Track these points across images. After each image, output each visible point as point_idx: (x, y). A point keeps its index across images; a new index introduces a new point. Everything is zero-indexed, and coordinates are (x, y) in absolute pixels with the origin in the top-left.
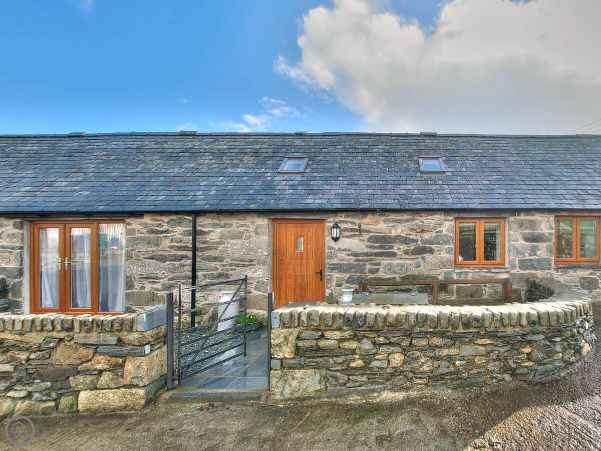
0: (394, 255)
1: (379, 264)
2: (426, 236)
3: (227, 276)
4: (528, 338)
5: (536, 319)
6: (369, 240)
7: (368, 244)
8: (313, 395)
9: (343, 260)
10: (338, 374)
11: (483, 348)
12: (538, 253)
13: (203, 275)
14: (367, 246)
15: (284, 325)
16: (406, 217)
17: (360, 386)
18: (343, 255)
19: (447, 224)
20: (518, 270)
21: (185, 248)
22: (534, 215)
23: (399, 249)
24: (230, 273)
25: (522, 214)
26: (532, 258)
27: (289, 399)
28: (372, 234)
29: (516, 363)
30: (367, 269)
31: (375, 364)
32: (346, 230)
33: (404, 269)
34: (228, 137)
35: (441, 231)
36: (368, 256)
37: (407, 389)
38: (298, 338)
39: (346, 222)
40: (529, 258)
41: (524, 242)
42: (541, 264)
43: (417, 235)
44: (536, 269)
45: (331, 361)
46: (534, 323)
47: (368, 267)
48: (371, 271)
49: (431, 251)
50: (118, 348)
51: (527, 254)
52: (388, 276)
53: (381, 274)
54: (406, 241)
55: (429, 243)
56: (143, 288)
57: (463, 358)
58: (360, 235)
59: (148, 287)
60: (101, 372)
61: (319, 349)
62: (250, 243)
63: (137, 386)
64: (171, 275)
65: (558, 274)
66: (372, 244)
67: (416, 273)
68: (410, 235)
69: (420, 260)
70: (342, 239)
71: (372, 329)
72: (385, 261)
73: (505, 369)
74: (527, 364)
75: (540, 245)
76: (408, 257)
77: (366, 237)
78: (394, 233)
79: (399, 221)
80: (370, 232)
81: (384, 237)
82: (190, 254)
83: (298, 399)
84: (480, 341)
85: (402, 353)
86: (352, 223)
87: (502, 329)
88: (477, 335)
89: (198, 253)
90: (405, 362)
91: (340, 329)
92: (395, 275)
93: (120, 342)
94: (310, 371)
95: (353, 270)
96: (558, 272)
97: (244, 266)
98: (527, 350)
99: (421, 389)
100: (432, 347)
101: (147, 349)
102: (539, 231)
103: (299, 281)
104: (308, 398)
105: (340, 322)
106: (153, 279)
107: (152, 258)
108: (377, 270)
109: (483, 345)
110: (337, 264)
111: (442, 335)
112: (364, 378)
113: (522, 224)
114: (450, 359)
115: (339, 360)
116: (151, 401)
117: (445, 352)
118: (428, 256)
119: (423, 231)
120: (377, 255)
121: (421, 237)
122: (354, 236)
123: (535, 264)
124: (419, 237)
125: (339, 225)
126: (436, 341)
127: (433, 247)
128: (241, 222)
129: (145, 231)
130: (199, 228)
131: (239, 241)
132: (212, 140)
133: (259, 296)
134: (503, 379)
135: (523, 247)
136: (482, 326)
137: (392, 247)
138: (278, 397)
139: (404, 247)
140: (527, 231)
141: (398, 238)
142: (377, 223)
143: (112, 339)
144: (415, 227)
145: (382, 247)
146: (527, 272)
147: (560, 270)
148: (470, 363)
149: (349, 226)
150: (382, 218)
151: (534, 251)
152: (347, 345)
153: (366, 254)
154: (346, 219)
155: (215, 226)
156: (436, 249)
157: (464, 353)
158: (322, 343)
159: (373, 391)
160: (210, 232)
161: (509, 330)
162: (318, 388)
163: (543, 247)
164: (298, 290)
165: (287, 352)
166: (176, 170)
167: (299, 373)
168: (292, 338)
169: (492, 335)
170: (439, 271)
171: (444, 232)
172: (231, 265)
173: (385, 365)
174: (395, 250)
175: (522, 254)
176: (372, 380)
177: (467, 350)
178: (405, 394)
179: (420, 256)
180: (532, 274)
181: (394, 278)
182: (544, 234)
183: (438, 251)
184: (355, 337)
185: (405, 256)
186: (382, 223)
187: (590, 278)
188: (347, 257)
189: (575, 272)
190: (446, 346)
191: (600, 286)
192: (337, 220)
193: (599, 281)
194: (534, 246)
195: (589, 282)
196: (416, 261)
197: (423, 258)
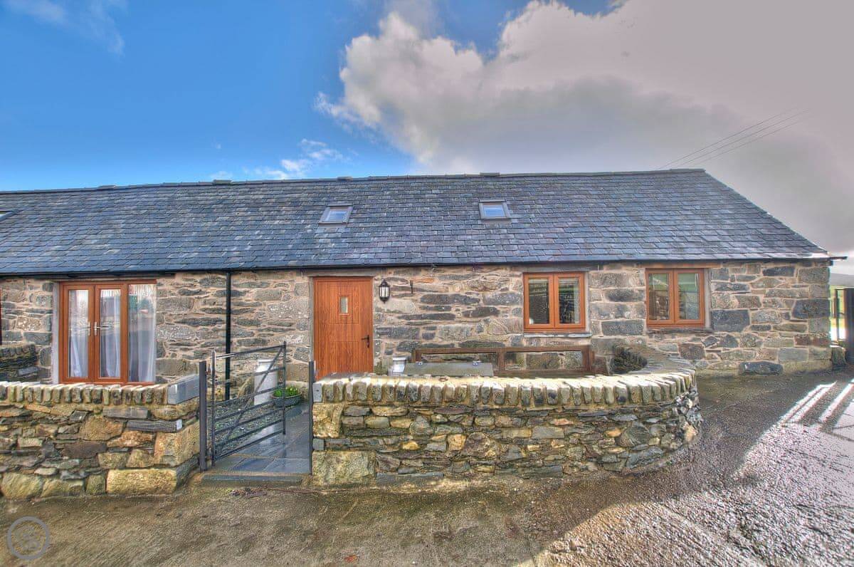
0: (452, 317)
1: (434, 328)
2: (489, 295)
3: (264, 342)
4: (617, 418)
5: (626, 396)
6: (423, 300)
7: (422, 304)
8: (361, 481)
9: (393, 324)
10: (389, 458)
11: (560, 430)
12: (626, 314)
13: (238, 341)
14: (420, 307)
15: (327, 399)
16: (465, 272)
17: (414, 472)
18: (393, 318)
19: (514, 280)
20: (602, 335)
21: (218, 311)
22: (620, 268)
23: (457, 310)
24: (267, 338)
25: (605, 267)
26: (619, 320)
27: (334, 486)
28: (426, 293)
29: (602, 448)
30: (421, 335)
31: (431, 446)
32: (396, 288)
33: (464, 334)
34: (264, 185)
35: (507, 289)
36: (422, 319)
37: (470, 477)
38: (343, 414)
39: (396, 280)
40: (615, 320)
41: (608, 302)
42: (631, 328)
43: (478, 294)
44: (624, 334)
45: (381, 442)
46: (623, 400)
47: (422, 331)
48: (426, 337)
49: (496, 313)
50: (148, 423)
51: (612, 316)
52: (446, 343)
53: (437, 340)
54: (465, 300)
55: (493, 303)
56: (174, 355)
57: (536, 442)
58: (412, 294)
59: (180, 354)
60: (130, 449)
61: (367, 428)
62: (289, 304)
63: (168, 466)
64: (204, 342)
65: (651, 339)
66: (426, 305)
67: (478, 339)
68: (470, 293)
69: (483, 324)
70: (391, 300)
71: (427, 405)
72: (441, 325)
73: (588, 457)
74: (615, 450)
75: (628, 304)
76: (469, 320)
77: (419, 296)
78: (451, 292)
79: (457, 278)
80: (423, 291)
81: (439, 296)
82: (224, 317)
83: (344, 485)
84: (556, 421)
85: (463, 434)
86: (403, 280)
87: (583, 407)
88: (552, 414)
89: (233, 316)
90: (467, 445)
91: (390, 404)
92: (454, 342)
93: (150, 415)
94: (357, 454)
95: (404, 335)
96: (651, 337)
97: (283, 330)
98: (615, 433)
99: (486, 478)
100: (498, 428)
101: (179, 424)
102: (626, 288)
103: (343, 347)
104: (355, 485)
105: (390, 396)
106: (185, 345)
107: (184, 322)
108: (433, 336)
109: (560, 426)
110: (386, 329)
111: (510, 413)
112: (420, 464)
113: (605, 279)
114: (521, 442)
115: (390, 441)
116: (183, 483)
117: (515, 433)
118: (492, 319)
119: (485, 289)
120: (433, 317)
121: (484, 297)
122: (406, 295)
123: (623, 327)
124: (480, 297)
125: (388, 283)
126: (504, 420)
127: (498, 307)
128: (280, 281)
129: (176, 292)
130: (233, 288)
131: (277, 303)
132: (247, 190)
133: (300, 365)
134: (587, 469)
135: (607, 306)
136: (558, 403)
137: (449, 309)
138: (321, 482)
139: (463, 308)
140: (612, 288)
141: (457, 298)
142: (432, 280)
143: (142, 413)
144: (476, 285)
145: (437, 309)
146: (613, 337)
147: (654, 335)
148: (545, 447)
149: (399, 284)
150: (437, 274)
151: (620, 312)
152: (399, 423)
153: (419, 317)
154: (397, 276)
155: (251, 285)
156: (501, 310)
157: (537, 435)
158: (371, 421)
159: (430, 479)
160: (245, 292)
161: (592, 409)
162: (366, 473)
163: (632, 306)
164: (342, 359)
165: (330, 430)
166: (209, 224)
167: (344, 456)
168: (337, 414)
169: (572, 414)
170: (505, 337)
171: (511, 290)
172: (269, 330)
173: (443, 448)
174: (453, 311)
175: (604, 316)
176: (428, 466)
177: (541, 432)
178: (467, 483)
179: (482, 319)
180: (620, 339)
181: (453, 345)
182: (632, 291)
183: (503, 312)
184: (407, 414)
185: (465, 319)
186: (437, 280)
187: (693, 344)
188: (397, 320)
189: (673, 338)
190: (515, 426)
191: (706, 354)
192: (385, 277)
193: (705, 349)
194: (621, 305)
195: (691, 350)
196: (478, 324)
197: (486, 321)
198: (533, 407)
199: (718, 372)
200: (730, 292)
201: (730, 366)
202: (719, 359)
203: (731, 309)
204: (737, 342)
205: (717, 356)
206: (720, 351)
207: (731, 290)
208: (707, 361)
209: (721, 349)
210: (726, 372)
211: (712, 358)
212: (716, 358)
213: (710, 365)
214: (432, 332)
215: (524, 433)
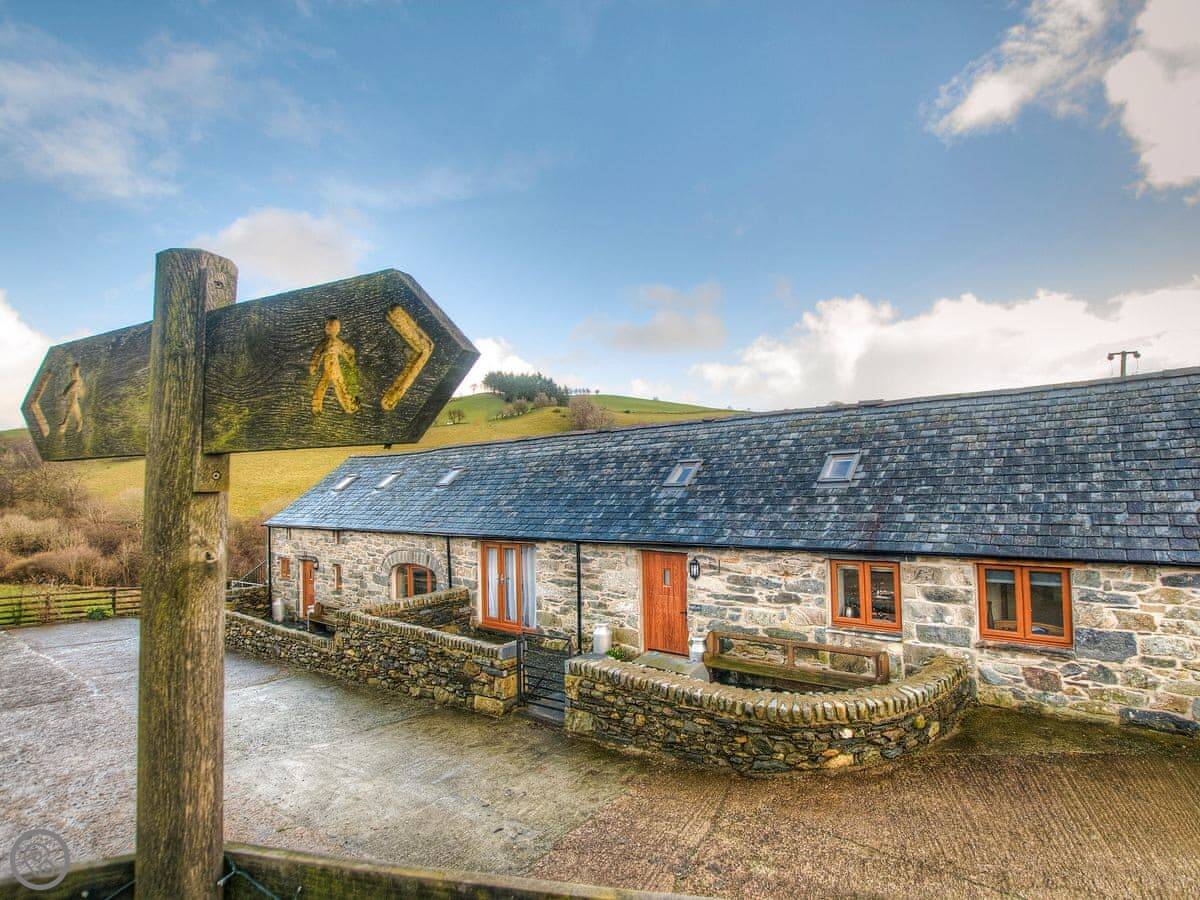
0: (754, 601)
1: (738, 610)
2: (791, 581)
3: (606, 607)
6: (729, 580)
7: (729, 585)
8: (588, 733)
9: (704, 601)
10: (603, 721)
12: (947, 619)
13: (586, 603)
14: (727, 587)
15: (571, 672)
16: (766, 555)
18: (703, 596)
20: (917, 640)
21: (573, 575)
22: (938, 561)
23: (761, 594)
24: (608, 603)
26: (938, 625)
27: (575, 733)
28: (731, 574)
30: (727, 615)
31: (626, 719)
32: (705, 566)
33: (767, 619)
35: (809, 576)
36: (729, 599)
37: (645, 748)
38: (580, 685)
39: (705, 558)
40: (933, 624)
41: (923, 600)
42: (953, 636)
43: (779, 579)
44: (946, 643)
45: (598, 709)
46: (748, 715)
47: (729, 612)
48: (732, 618)
49: (797, 601)
51: (929, 619)
52: (749, 627)
53: (742, 623)
54: (767, 584)
55: (795, 590)
57: (686, 732)
58: (719, 574)
59: (551, 609)
60: (484, 684)
61: (592, 697)
62: (621, 574)
64: (565, 600)
65: (982, 656)
66: (732, 585)
67: (780, 627)
68: (772, 578)
69: (785, 610)
70: (701, 577)
71: (624, 688)
72: (746, 607)
75: (950, 607)
76: (772, 605)
77: (725, 576)
78: (753, 575)
79: (760, 560)
80: (729, 571)
81: (743, 578)
82: (575, 579)
83: (580, 734)
84: (697, 720)
86: (711, 559)
89: (582, 580)
90: (645, 724)
92: (758, 626)
94: (586, 714)
95: (713, 614)
96: (982, 652)
97: (619, 598)
100: (665, 716)
101: (505, 673)
102: (947, 586)
103: (667, 618)
104: (585, 735)
106: (554, 602)
108: (738, 617)
109: (699, 724)
110: (698, 606)
111: (671, 706)
112: (619, 730)
113: (920, 574)
115: (603, 710)
117: (673, 723)
118: (793, 606)
119: (787, 574)
120: (738, 599)
121: (786, 582)
122: (713, 574)
123: (943, 635)
124: (782, 582)
125: (699, 561)
126: (667, 711)
127: (799, 595)
128: (615, 553)
129: (548, 555)
130: (581, 556)
131: (613, 572)
133: (631, 631)
135: (923, 607)
136: (700, 704)
137: (752, 591)
138: (569, 729)
139: (766, 592)
140: (928, 584)
141: (758, 580)
142: (737, 560)
143: (488, 662)
144: (778, 569)
145: (742, 590)
146: (931, 645)
147: (985, 651)
148: (692, 738)
149: (707, 562)
150: (742, 554)
151: (940, 615)
153: (726, 597)
154: (706, 554)
155: (595, 554)
156: (804, 598)
157: (686, 728)
158: (594, 693)
163: (956, 610)
164: (666, 629)
165: (573, 694)
168: (577, 684)
169: (710, 717)
170: (808, 627)
171: (814, 578)
172: (608, 595)
173: (632, 723)
174: (756, 595)
175: (921, 617)
179: (785, 606)
180: (939, 650)
181: (757, 630)
182: (955, 591)
183: (805, 601)
184: (613, 693)
185: (769, 604)
186: (741, 560)
187: (1043, 671)
188: (707, 599)
189: (1013, 657)
190: (673, 717)
191: (1065, 687)
192: (696, 554)
193: (1063, 679)
194: (941, 608)
195: (1041, 678)
196: (781, 611)
197: (788, 608)
198: (684, 706)
199: (1084, 714)
200: (1104, 605)
201: (1105, 709)
202: (1086, 697)
203: (1104, 630)
204: (1115, 676)
205: (1082, 692)
206: (1087, 686)
207: (1104, 601)
208: (1066, 697)
209: (1090, 683)
210: (1098, 716)
211: (1073, 692)
212: (1081, 695)
213: (1071, 703)
214: (737, 614)
215: (678, 724)
